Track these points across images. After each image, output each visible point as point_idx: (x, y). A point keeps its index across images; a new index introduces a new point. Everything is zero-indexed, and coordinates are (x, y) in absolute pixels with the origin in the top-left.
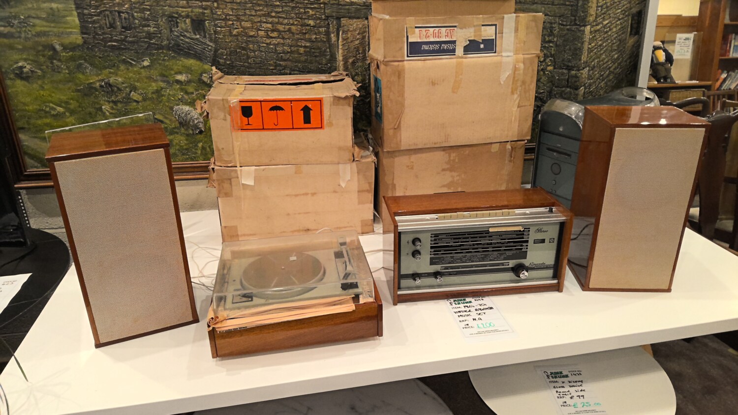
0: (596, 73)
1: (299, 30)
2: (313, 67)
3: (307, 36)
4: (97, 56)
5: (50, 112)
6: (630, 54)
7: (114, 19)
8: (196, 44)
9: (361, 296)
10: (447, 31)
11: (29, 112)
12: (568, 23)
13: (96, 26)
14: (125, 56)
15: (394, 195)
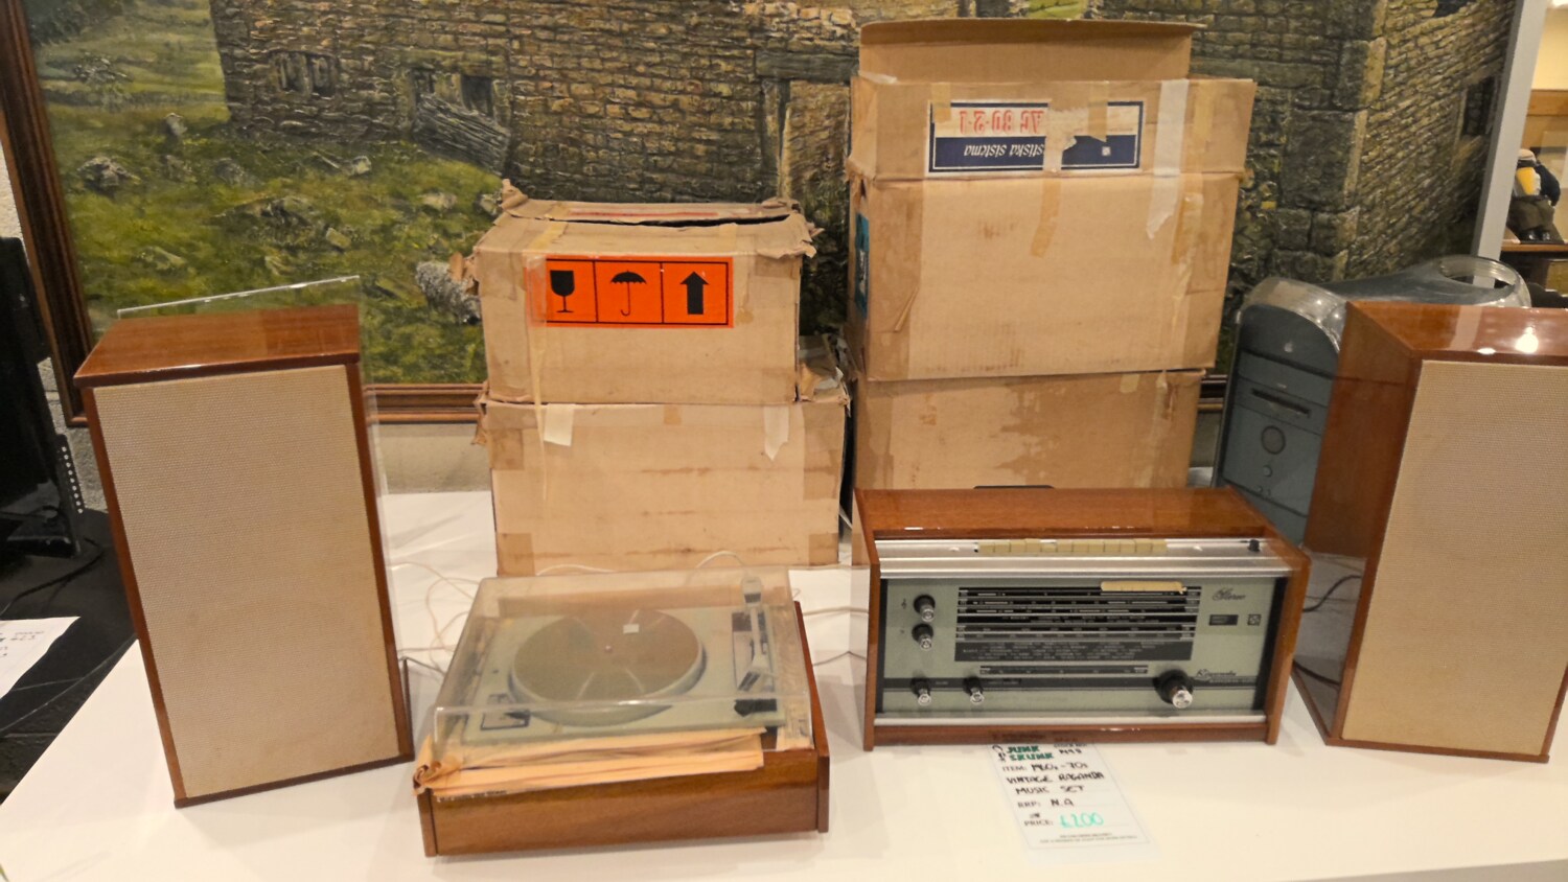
0: (1379, 219)
1: (696, 104)
2: (724, 186)
3: (713, 119)
4: (259, 148)
5: (156, 266)
6: (1461, 178)
7: (297, 70)
8: (472, 129)
9: (781, 732)
10: (1025, 115)
11: (111, 263)
12: (1315, 104)
13: (259, 83)
14: (318, 151)
15: (889, 488)
